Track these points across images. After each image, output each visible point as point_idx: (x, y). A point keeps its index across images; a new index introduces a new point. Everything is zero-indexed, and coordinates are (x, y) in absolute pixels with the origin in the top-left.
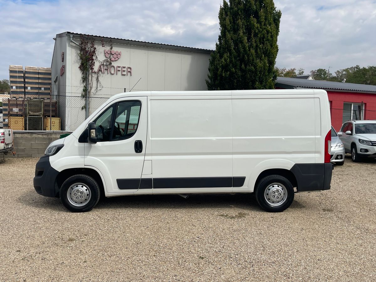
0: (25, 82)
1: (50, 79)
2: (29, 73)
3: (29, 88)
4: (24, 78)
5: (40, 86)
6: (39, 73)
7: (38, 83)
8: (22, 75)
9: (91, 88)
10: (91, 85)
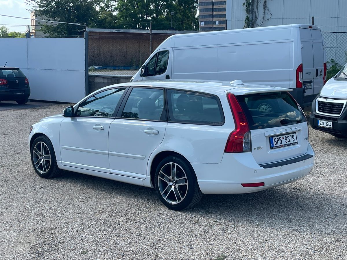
9: (256, 18)
10: (256, 14)
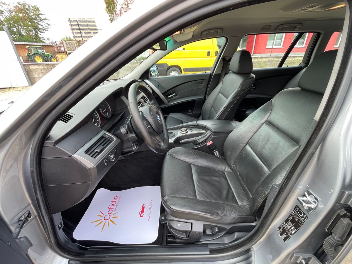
0: (79, 29)
1: (95, 25)
2: (81, 21)
3: (84, 33)
4: (78, 25)
5: (90, 31)
6: (87, 21)
7: (88, 29)
8: (76, 23)
